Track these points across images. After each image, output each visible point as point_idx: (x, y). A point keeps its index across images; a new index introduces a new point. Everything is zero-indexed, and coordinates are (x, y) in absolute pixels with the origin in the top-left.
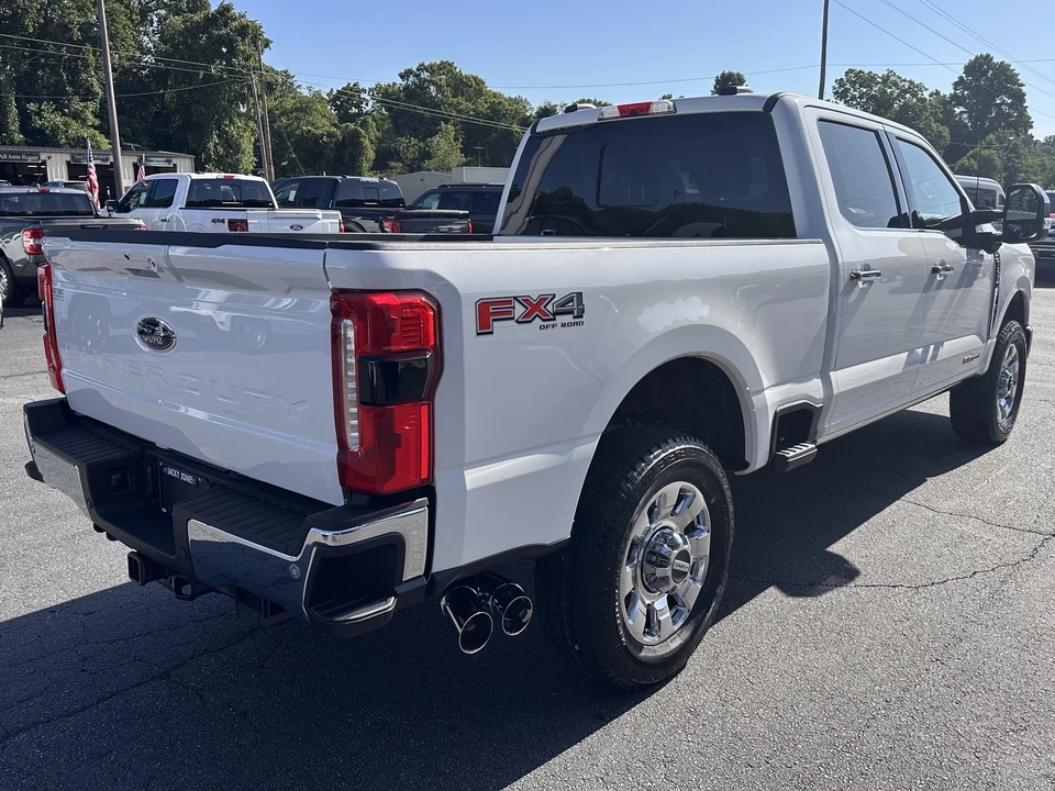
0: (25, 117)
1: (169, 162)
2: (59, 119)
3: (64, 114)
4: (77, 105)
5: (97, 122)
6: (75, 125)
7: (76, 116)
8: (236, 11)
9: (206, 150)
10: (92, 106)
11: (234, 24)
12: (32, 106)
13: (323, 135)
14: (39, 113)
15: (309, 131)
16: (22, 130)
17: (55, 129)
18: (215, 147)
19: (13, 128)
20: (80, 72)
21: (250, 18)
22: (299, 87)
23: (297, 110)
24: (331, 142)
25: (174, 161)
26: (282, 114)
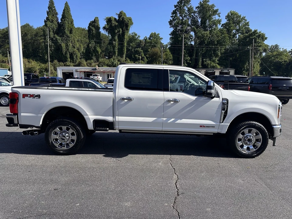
0: (203, 62)
1: (228, 71)
2: (209, 62)
3: (211, 61)
4: (214, 58)
5: (218, 62)
6: (213, 63)
7: (214, 61)
8: (258, 31)
9: (244, 67)
10: (217, 58)
11: (257, 35)
12: (205, 60)
13: (283, 61)
14: (206, 61)
15: (278, 61)
16: (202, 65)
17: (208, 64)
18: (247, 66)
19: (200, 64)
20: (216, 51)
21: (262, 32)
22: (280, 48)
23: (277, 55)
24: (285, 63)
25: (230, 71)
26: (272, 57)
